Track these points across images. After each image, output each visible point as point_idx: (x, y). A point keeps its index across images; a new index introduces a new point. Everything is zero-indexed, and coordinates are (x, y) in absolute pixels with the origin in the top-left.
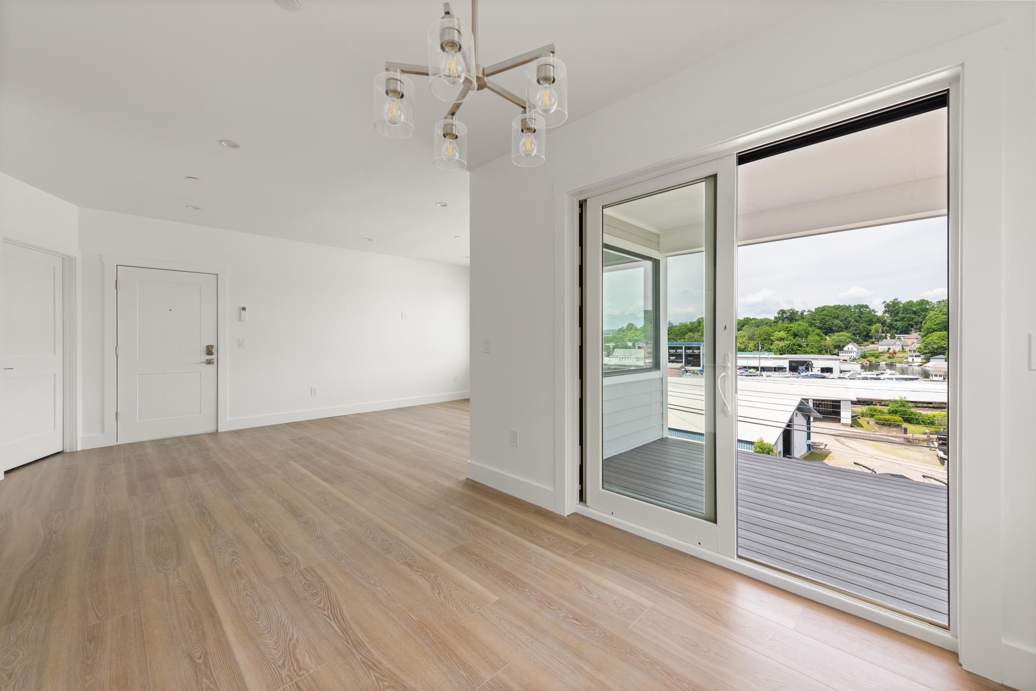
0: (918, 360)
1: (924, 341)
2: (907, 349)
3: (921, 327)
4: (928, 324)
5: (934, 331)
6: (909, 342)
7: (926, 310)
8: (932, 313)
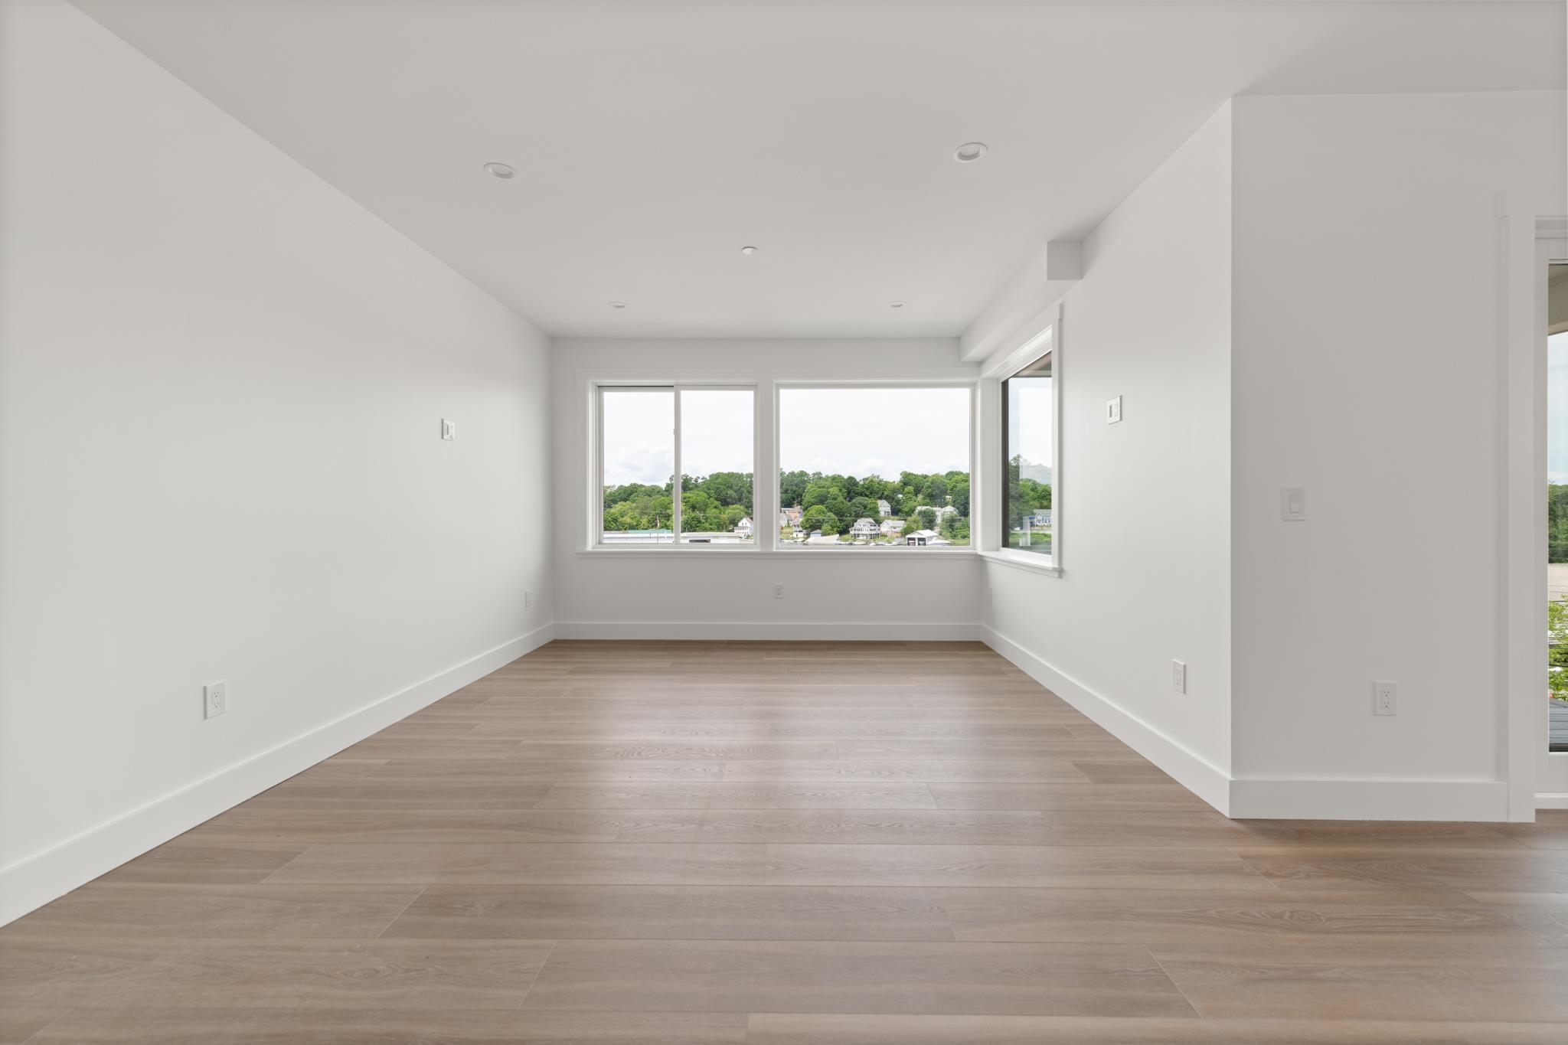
0: (801, 535)
1: (805, 515)
2: (791, 524)
3: (801, 500)
4: (807, 498)
5: (813, 504)
6: (793, 515)
7: (804, 482)
8: (809, 486)
